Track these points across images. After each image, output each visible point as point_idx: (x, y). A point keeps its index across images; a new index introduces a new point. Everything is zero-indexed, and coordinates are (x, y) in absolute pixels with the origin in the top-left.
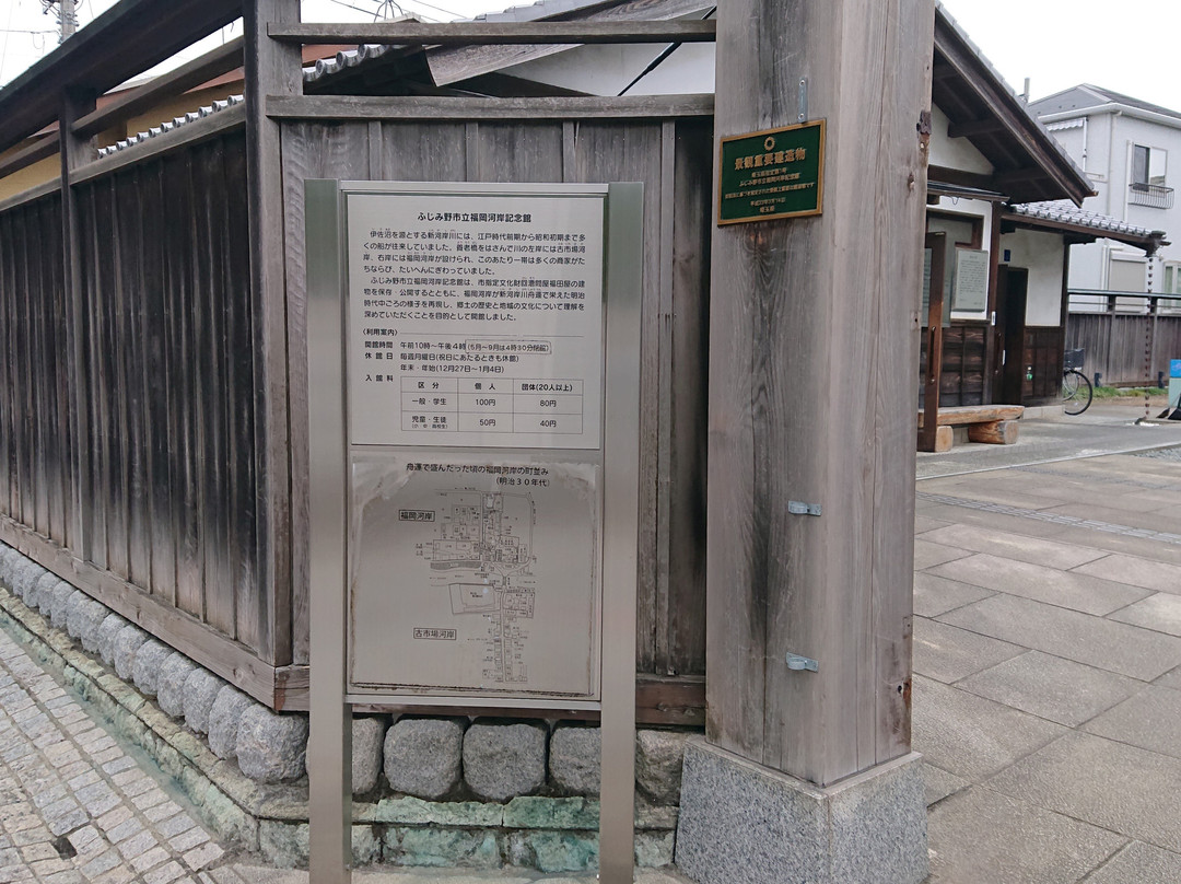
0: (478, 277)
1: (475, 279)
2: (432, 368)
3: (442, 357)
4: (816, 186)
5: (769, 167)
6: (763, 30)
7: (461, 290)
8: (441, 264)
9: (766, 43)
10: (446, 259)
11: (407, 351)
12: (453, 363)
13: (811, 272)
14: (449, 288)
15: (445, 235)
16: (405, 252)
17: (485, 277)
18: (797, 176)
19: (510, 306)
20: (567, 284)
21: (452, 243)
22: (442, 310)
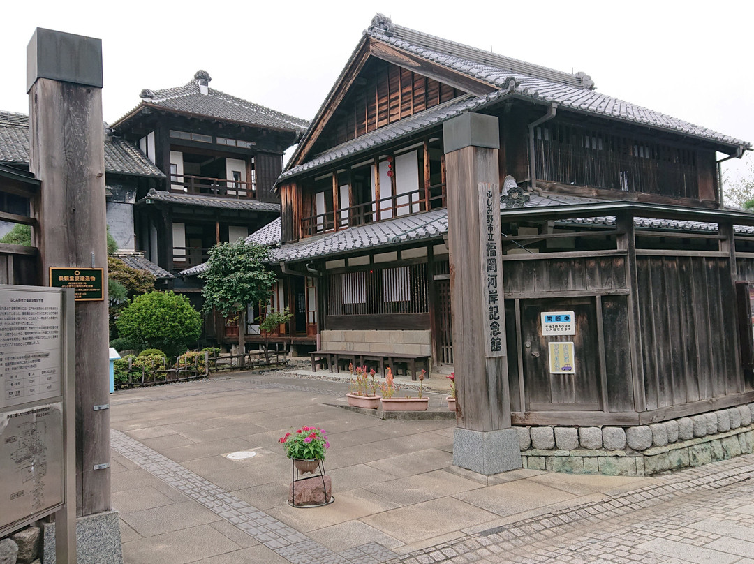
0: (29, 326)
1: (28, 326)
2: (15, 369)
3: (18, 363)
4: (101, 290)
5: (77, 281)
6: (70, 231)
7: (24, 331)
8: (18, 321)
9: (72, 237)
10: (19, 319)
11: (8, 362)
12: (22, 365)
13: (100, 320)
14: (20, 331)
15: (19, 308)
16: (6, 316)
17: (31, 326)
18: (92, 286)
19: (38, 338)
20: (53, 327)
21: (21, 311)
22: (18, 342)
